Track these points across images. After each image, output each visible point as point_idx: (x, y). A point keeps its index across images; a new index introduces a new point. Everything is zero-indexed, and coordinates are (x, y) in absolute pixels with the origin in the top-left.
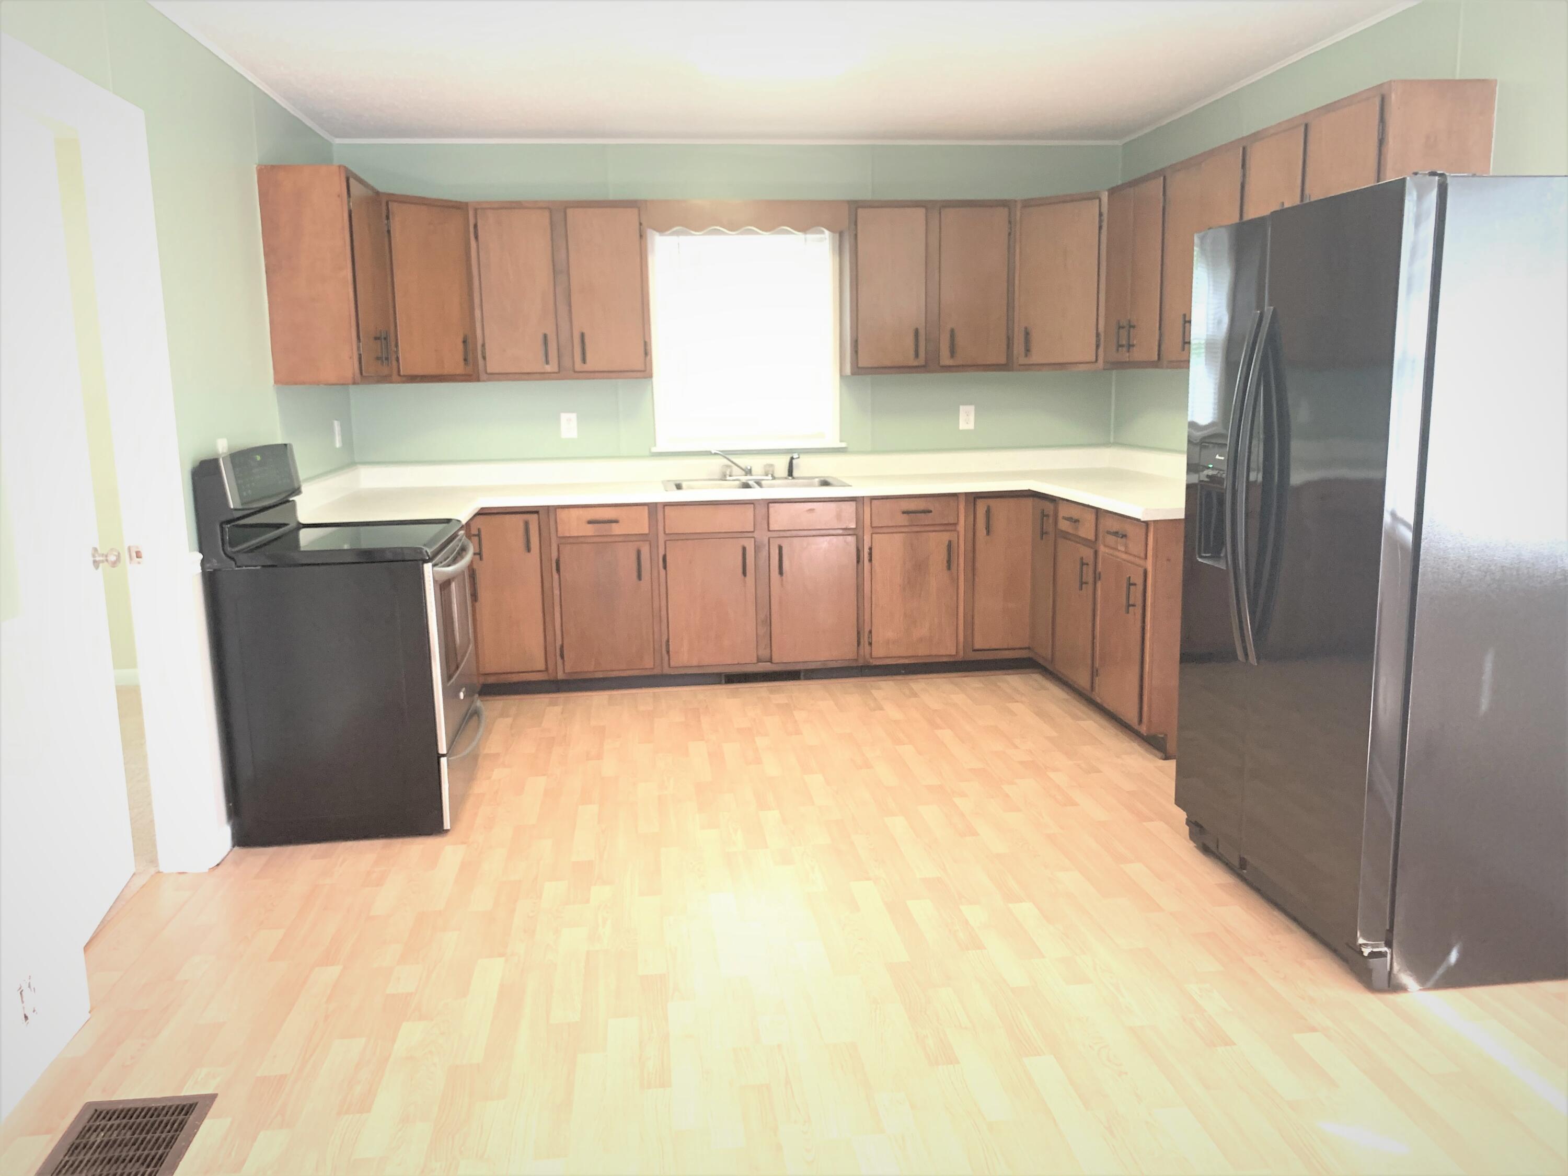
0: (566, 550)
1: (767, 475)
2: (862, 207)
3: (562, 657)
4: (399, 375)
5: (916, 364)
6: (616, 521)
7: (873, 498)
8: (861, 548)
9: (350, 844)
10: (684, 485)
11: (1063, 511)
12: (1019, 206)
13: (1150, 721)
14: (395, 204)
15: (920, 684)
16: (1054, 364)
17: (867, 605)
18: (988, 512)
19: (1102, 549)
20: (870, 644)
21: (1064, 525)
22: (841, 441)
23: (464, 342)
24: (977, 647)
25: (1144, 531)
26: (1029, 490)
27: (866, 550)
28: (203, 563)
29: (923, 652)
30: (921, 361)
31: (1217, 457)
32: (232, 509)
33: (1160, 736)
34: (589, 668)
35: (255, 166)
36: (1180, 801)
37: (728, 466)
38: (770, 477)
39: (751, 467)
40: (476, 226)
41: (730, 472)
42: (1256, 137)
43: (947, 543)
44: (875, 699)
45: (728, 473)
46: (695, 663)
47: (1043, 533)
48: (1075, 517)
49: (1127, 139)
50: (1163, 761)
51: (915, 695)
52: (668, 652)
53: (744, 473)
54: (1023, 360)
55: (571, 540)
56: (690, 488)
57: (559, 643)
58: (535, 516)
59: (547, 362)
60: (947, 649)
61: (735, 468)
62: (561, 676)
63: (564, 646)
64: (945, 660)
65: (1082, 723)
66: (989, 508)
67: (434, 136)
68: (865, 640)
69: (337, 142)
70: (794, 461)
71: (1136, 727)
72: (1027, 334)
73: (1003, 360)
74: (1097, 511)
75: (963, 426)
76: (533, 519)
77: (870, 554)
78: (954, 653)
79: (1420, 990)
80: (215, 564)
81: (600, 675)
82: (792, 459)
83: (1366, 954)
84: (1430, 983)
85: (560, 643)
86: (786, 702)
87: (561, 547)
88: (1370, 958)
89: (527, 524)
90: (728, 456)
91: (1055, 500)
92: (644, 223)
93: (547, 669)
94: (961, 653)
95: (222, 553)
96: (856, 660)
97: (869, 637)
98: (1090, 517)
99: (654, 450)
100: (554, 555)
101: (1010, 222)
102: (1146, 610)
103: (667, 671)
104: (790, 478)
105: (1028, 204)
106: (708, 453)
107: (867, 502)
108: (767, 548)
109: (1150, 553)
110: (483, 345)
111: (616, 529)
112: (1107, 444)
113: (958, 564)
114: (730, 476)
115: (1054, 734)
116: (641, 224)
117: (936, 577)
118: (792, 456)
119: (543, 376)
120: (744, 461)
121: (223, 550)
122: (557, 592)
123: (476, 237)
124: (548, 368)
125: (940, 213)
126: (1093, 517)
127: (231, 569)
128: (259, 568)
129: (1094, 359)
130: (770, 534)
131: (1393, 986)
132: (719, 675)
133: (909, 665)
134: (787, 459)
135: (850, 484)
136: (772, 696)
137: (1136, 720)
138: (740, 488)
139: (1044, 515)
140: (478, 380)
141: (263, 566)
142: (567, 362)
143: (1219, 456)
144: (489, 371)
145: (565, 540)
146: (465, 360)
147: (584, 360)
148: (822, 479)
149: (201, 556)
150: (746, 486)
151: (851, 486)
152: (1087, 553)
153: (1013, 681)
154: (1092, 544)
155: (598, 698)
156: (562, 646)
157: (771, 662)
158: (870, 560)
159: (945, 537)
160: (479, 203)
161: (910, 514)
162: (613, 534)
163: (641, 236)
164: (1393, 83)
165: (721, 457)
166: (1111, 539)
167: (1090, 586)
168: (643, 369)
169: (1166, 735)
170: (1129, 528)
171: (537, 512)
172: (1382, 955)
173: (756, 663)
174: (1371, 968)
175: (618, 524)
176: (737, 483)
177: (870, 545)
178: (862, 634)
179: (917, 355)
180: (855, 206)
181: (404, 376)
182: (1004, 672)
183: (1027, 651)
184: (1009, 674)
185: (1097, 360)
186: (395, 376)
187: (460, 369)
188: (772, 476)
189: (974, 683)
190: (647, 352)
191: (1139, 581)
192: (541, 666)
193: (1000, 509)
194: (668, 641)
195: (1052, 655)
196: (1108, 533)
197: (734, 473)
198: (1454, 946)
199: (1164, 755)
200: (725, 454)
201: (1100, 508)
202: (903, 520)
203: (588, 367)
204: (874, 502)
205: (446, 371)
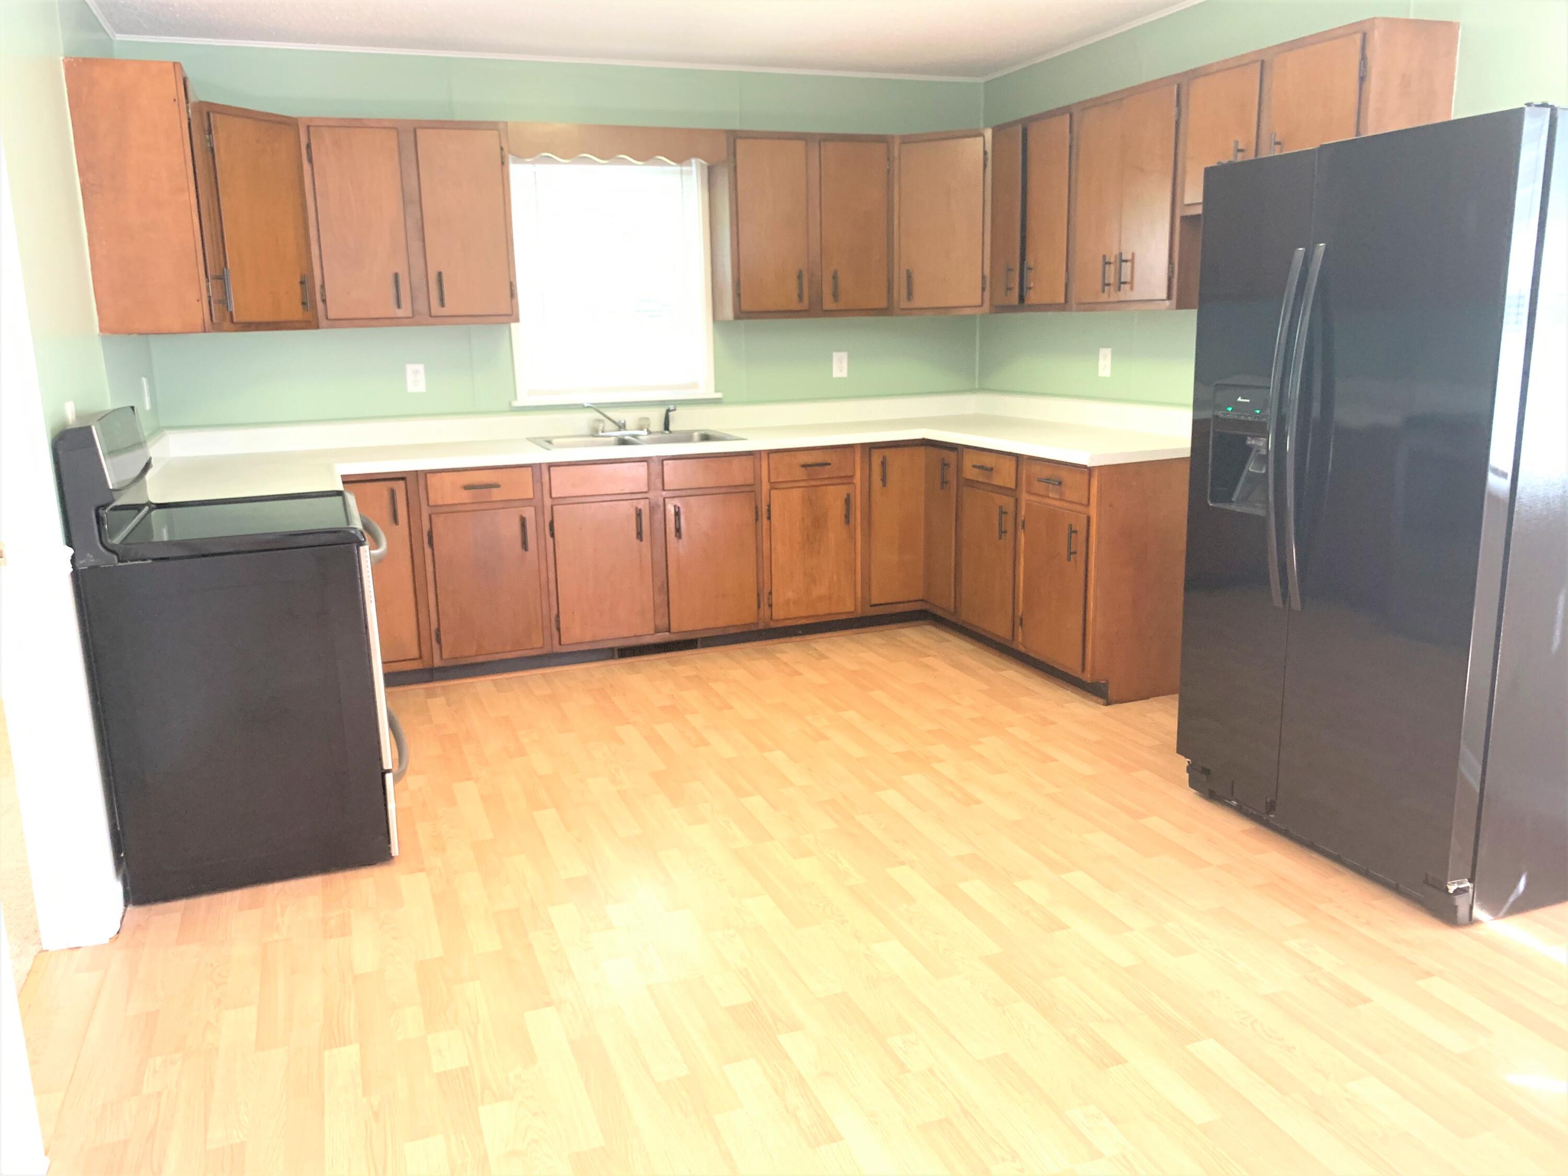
0: (438, 521)
1: (642, 429)
2: (740, 138)
3: (439, 641)
4: (232, 322)
5: (799, 307)
6: (498, 486)
7: (770, 452)
8: (759, 507)
9: (278, 886)
10: (555, 441)
11: (969, 461)
12: (897, 142)
13: (1093, 667)
14: (218, 116)
15: (821, 643)
16: (938, 308)
17: (766, 564)
18: (883, 464)
19: (1024, 497)
20: (771, 606)
21: (970, 473)
22: (716, 391)
23: (302, 283)
24: (873, 602)
25: (1086, 477)
26: (924, 439)
27: (765, 508)
28: (73, 560)
29: (823, 610)
30: (805, 304)
31: (1240, 399)
32: (112, 490)
33: (1102, 682)
34: (470, 652)
35: (61, 58)
36: (1182, 749)
37: (599, 421)
38: (645, 432)
39: (625, 421)
40: (309, 146)
41: (603, 428)
42: (1195, 74)
43: (845, 496)
44: (786, 664)
45: (601, 428)
46: (588, 639)
47: (944, 483)
48: (989, 465)
49: (990, 77)
50: (1107, 707)
51: (822, 656)
52: (559, 629)
53: (616, 427)
54: (904, 304)
55: (446, 509)
56: (561, 446)
57: (434, 626)
58: (402, 483)
59: (399, 306)
60: (847, 606)
61: (608, 422)
62: (437, 663)
63: (441, 629)
64: (844, 617)
65: (1004, 673)
66: (884, 458)
67: (233, 37)
68: (765, 601)
69: (117, 39)
70: (671, 414)
71: (1079, 674)
72: (909, 277)
73: (883, 304)
74: (1018, 457)
75: (836, 374)
76: (399, 486)
77: (769, 511)
78: (853, 610)
79: (1491, 920)
80: (90, 560)
81: (480, 659)
82: (668, 411)
83: (1451, 891)
84: (1502, 914)
85: (436, 626)
86: (695, 673)
87: (433, 517)
88: (1455, 895)
89: (393, 493)
90: (601, 410)
91: (956, 449)
92: (506, 150)
93: (421, 657)
94: (859, 610)
95: (99, 544)
96: (757, 624)
97: (769, 599)
98: (1010, 465)
99: (516, 404)
100: (426, 528)
101: (888, 159)
102: (1090, 559)
103: (557, 649)
104: (667, 432)
105: (907, 140)
106: (581, 407)
107: (764, 456)
108: (662, 508)
109: (1094, 500)
110: (323, 287)
111: (496, 494)
112: (972, 390)
113: (855, 517)
114: (603, 432)
115: (986, 687)
116: (502, 149)
117: (835, 532)
118: (667, 408)
119: (393, 321)
120: (616, 415)
121: (102, 543)
122: (430, 569)
123: (310, 161)
124: (400, 313)
125: (820, 145)
126: (1014, 463)
127: (112, 565)
128: (149, 561)
129: (979, 303)
130: (664, 493)
131: (1471, 921)
132: (612, 649)
133: (807, 625)
134: (663, 411)
135: (745, 437)
136: (675, 668)
137: (1079, 669)
138: (615, 444)
139: (945, 465)
140: (317, 327)
141: (154, 560)
142: (422, 306)
143: (1242, 398)
144: (331, 316)
145: (438, 510)
146: (304, 303)
147: (442, 304)
148: (703, 432)
149: (70, 551)
150: (623, 442)
151: (746, 439)
152: (1007, 502)
153: (911, 634)
154: (1013, 492)
155: (483, 685)
156: (438, 630)
157: (669, 631)
158: (769, 518)
159: (843, 490)
160: (311, 119)
161: (809, 468)
162: (493, 500)
163: (503, 163)
164: (1376, 20)
165: (592, 410)
166: (1039, 487)
167: (1009, 536)
168: (509, 312)
169: (1107, 681)
170: (1063, 474)
171: (403, 479)
172: (1465, 890)
173: (653, 634)
174: (1457, 904)
175: (499, 488)
176: (612, 439)
177: (768, 503)
178: (763, 596)
179: (800, 296)
180: (734, 136)
181: (237, 323)
182: (899, 625)
183: (920, 603)
184: (903, 628)
185: (982, 303)
186: (227, 324)
187: (297, 313)
188: (648, 430)
189: (873, 638)
190: (513, 294)
191: (1081, 527)
192: (414, 653)
193: (896, 460)
194: (558, 616)
195: (955, 607)
196: (1040, 480)
197: (606, 429)
198: (1522, 874)
199: (1106, 701)
200: (597, 407)
201: (1021, 455)
202: (800, 474)
203: (444, 311)
204: (772, 455)
205: (283, 317)
